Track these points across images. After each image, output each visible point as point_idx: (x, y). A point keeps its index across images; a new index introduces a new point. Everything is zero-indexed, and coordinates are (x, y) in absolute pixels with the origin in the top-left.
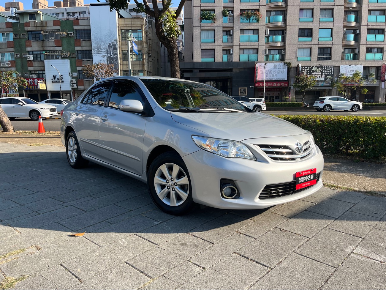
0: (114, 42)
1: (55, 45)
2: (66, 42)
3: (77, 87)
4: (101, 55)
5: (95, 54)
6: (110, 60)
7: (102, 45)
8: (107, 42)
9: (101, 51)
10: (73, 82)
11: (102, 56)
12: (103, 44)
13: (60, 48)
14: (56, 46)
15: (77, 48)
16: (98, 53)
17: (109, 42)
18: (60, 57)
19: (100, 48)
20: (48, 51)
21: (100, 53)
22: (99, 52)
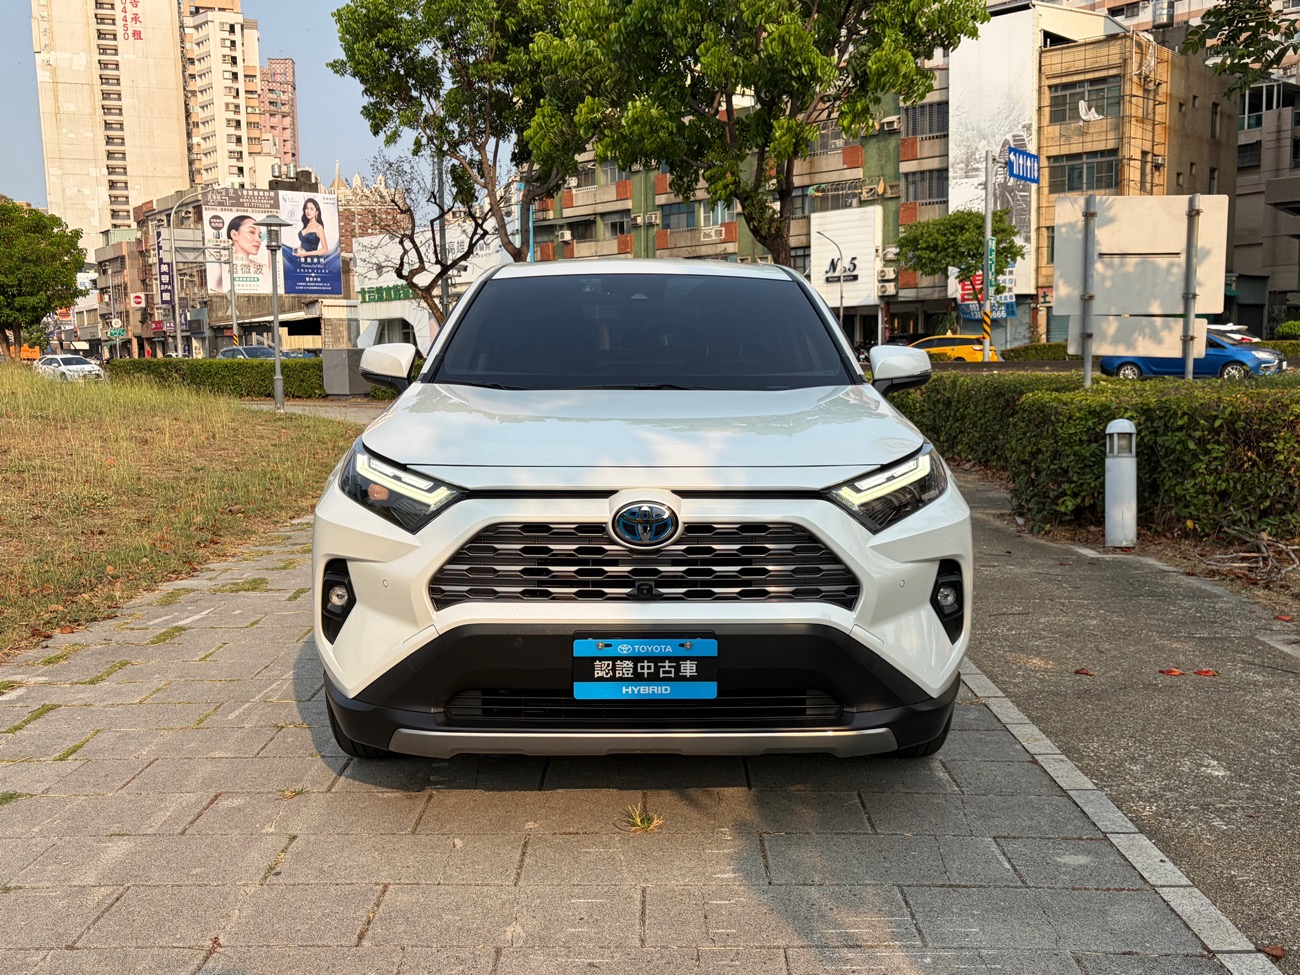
0: (1021, 133)
1: (844, 164)
2: (875, 151)
3: (897, 293)
4: (976, 181)
5: (955, 181)
6: (1003, 195)
7: (979, 148)
8: (998, 137)
9: (977, 169)
10: (886, 278)
11: (979, 185)
12: (984, 142)
13: (858, 173)
14: (846, 166)
15: (907, 167)
16: (967, 177)
17: (1005, 135)
18: (855, 202)
19: (975, 159)
20: (823, 186)
21: (972, 177)
22: (969, 173)
